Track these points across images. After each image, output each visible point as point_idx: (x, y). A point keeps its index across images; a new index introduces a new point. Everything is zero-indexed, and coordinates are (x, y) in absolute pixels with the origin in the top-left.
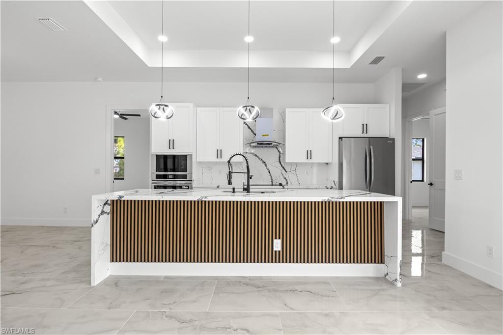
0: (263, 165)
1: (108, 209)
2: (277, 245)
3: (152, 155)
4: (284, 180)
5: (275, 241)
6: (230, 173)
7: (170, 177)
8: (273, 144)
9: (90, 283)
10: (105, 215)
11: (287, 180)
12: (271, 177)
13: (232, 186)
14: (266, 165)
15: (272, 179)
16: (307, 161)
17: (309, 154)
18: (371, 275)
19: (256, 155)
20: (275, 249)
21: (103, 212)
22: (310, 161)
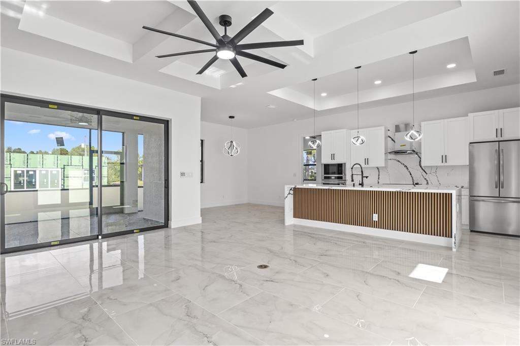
0: (405, 168)
1: (292, 192)
2: (375, 217)
3: (322, 164)
4: (425, 180)
5: (374, 214)
6: (352, 175)
7: (332, 178)
8: (408, 152)
9: (284, 224)
10: (291, 195)
11: (427, 181)
12: (412, 178)
13: (353, 183)
14: (407, 169)
15: (413, 180)
16: (443, 164)
17: (444, 159)
18: (443, 245)
19: (399, 161)
20: (374, 220)
21: (289, 193)
22: (446, 164)
